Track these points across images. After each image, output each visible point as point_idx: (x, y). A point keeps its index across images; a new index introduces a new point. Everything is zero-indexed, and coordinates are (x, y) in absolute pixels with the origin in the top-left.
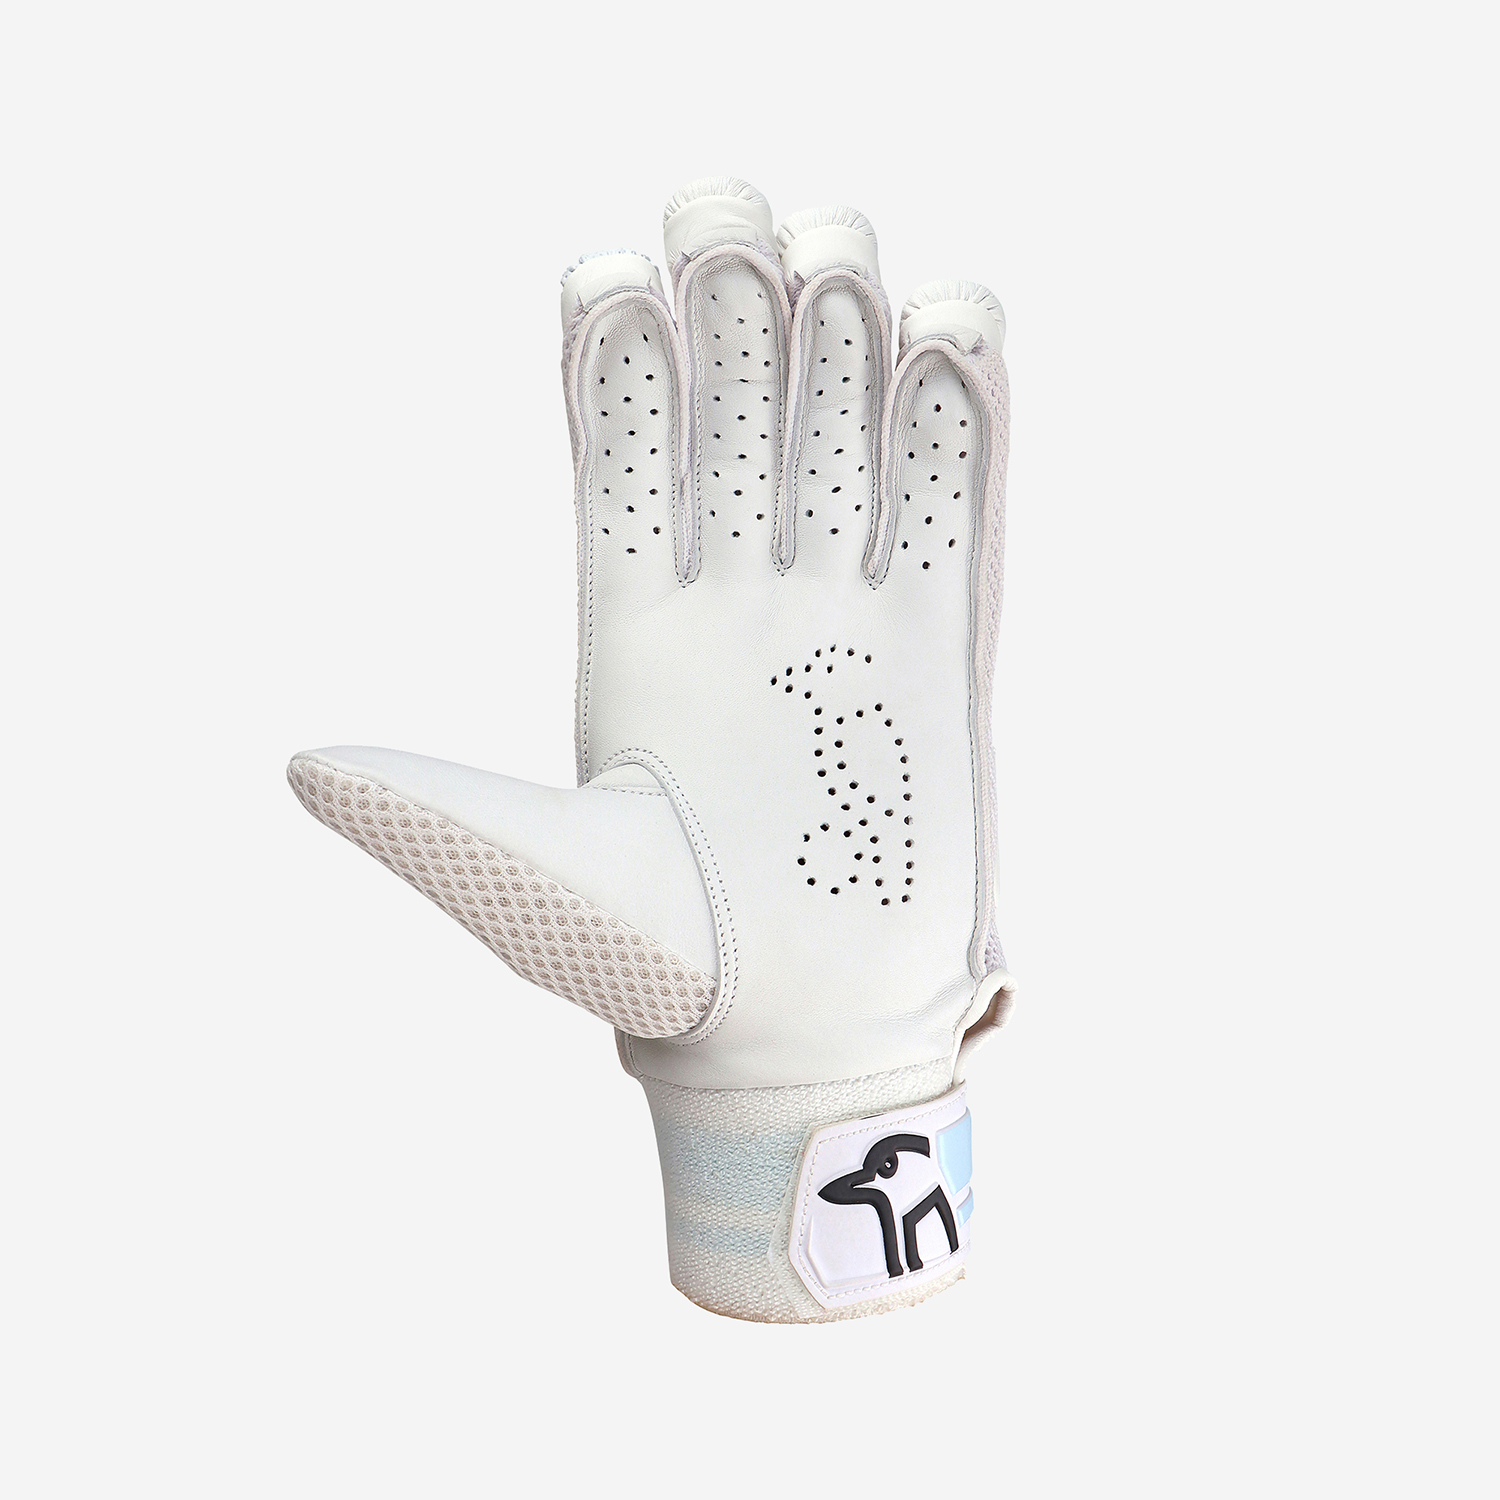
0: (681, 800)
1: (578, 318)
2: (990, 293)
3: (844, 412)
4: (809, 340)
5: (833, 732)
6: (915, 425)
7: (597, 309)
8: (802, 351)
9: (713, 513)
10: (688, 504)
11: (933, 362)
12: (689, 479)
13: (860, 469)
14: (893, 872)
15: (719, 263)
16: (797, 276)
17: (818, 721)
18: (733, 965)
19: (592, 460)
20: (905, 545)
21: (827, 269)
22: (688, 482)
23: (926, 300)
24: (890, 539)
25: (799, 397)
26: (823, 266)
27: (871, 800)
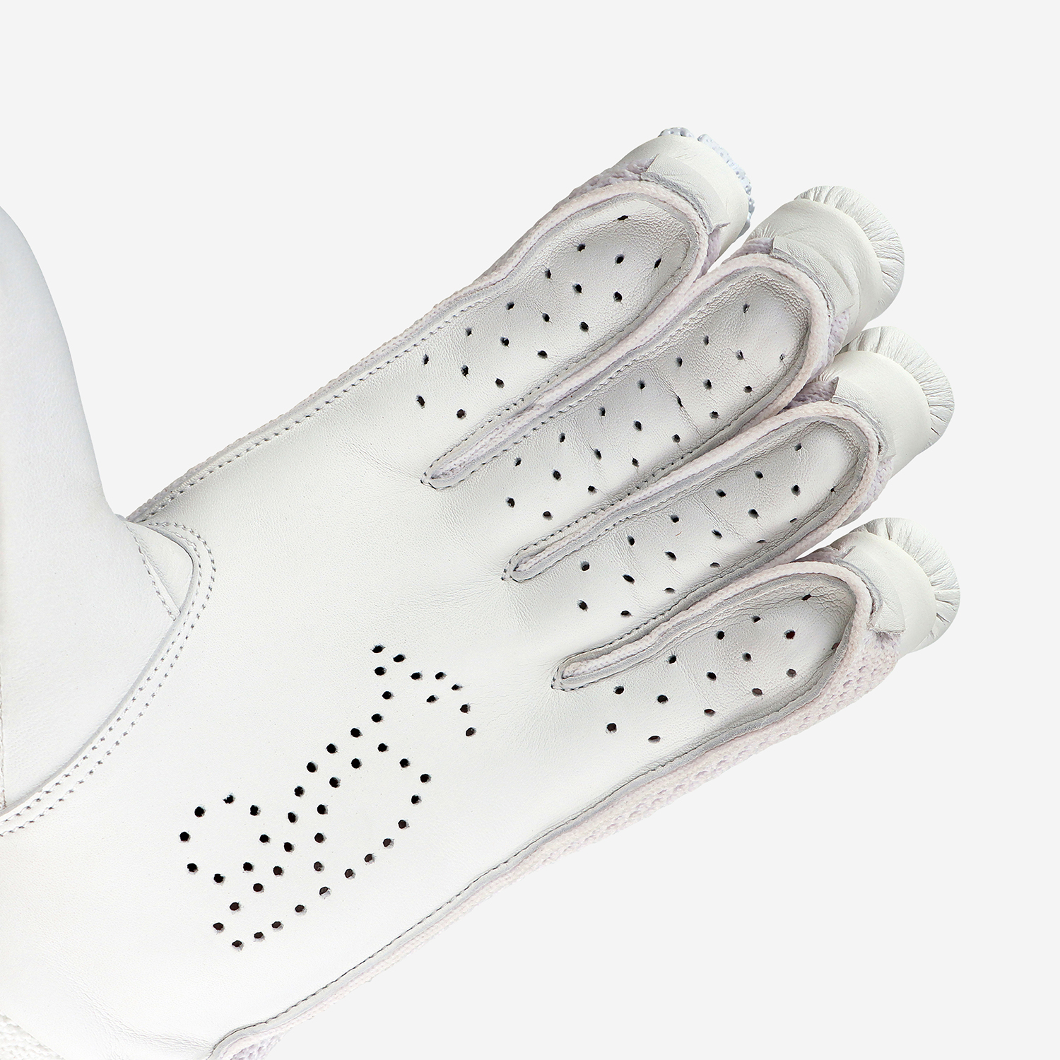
0: (180, 640)
1: (629, 174)
2: (957, 604)
3: (717, 534)
4: (771, 443)
5: (364, 748)
6: (756, 619)
7: (651, 188)
8: (754, 445)
9: (518, 463)
10: (511, 430)
11: (839, 596)
12: (539, 412)
13: (669, 590)
14: (257, 913)
15: (788, 287)
16: (834, 384)
17: (366, 725)
18: (32, 815)
19: (492, 294)
20: (619, 690)
21: (863, 414)
22: (534, 413)
23: (903, 540)
24: (615, 668)
25: (702, 473)
26: (864, 405)
27: (319, 838)
